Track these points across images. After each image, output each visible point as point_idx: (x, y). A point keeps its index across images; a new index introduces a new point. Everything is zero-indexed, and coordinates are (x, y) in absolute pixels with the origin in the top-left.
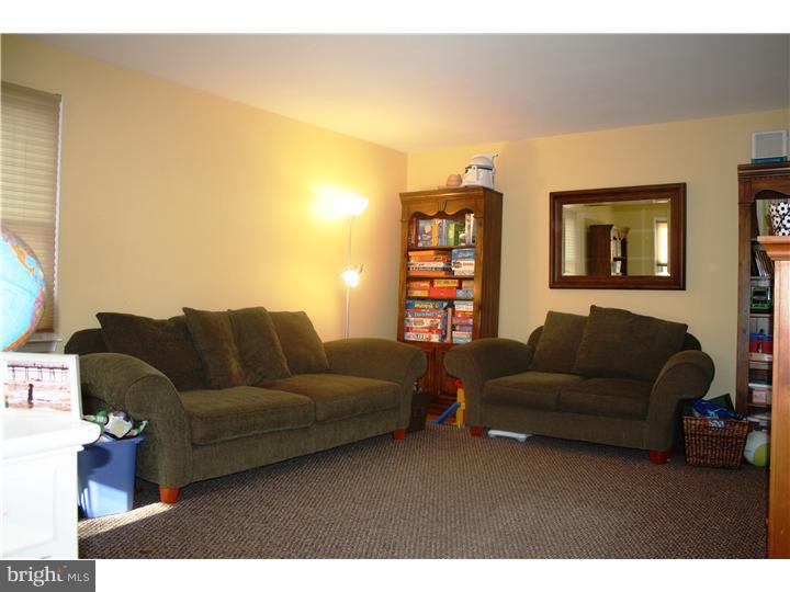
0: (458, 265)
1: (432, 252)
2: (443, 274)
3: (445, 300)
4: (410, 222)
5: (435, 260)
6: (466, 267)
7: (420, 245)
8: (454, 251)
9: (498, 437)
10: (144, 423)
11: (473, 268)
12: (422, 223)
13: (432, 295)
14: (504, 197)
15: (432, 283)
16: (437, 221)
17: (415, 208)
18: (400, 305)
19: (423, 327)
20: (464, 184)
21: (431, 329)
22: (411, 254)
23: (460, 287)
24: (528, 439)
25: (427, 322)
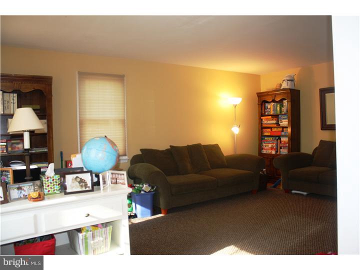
0: (282, 122)
1: (270, 117)
2: (276, 125)
3: (277, 136)
4: (262, 105)
5: (272, 120)
6: (285, 123)
7: (266, 114)
8: (280, 116)
9: (295, 193)
10: (155, 187)
11: (287, 123)
12: (267, 105)
13: (272, 135)
14: (301, 92)
15: (271, 130)
16: (272, 104)
17: (263, 98)
18: (259, 139)
19: (269, 148)
20: (282, 88)
21: (272, 148)
22: (262, 118)
23: (283, 131)
24: (308, 195)
25: (270, 146)
